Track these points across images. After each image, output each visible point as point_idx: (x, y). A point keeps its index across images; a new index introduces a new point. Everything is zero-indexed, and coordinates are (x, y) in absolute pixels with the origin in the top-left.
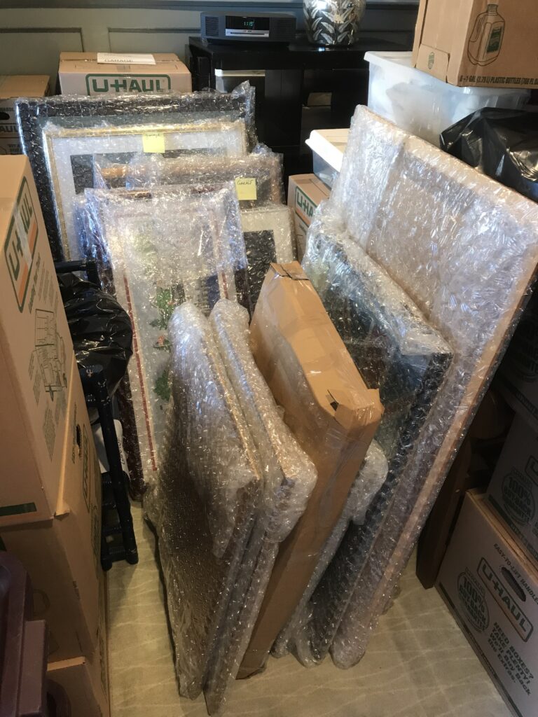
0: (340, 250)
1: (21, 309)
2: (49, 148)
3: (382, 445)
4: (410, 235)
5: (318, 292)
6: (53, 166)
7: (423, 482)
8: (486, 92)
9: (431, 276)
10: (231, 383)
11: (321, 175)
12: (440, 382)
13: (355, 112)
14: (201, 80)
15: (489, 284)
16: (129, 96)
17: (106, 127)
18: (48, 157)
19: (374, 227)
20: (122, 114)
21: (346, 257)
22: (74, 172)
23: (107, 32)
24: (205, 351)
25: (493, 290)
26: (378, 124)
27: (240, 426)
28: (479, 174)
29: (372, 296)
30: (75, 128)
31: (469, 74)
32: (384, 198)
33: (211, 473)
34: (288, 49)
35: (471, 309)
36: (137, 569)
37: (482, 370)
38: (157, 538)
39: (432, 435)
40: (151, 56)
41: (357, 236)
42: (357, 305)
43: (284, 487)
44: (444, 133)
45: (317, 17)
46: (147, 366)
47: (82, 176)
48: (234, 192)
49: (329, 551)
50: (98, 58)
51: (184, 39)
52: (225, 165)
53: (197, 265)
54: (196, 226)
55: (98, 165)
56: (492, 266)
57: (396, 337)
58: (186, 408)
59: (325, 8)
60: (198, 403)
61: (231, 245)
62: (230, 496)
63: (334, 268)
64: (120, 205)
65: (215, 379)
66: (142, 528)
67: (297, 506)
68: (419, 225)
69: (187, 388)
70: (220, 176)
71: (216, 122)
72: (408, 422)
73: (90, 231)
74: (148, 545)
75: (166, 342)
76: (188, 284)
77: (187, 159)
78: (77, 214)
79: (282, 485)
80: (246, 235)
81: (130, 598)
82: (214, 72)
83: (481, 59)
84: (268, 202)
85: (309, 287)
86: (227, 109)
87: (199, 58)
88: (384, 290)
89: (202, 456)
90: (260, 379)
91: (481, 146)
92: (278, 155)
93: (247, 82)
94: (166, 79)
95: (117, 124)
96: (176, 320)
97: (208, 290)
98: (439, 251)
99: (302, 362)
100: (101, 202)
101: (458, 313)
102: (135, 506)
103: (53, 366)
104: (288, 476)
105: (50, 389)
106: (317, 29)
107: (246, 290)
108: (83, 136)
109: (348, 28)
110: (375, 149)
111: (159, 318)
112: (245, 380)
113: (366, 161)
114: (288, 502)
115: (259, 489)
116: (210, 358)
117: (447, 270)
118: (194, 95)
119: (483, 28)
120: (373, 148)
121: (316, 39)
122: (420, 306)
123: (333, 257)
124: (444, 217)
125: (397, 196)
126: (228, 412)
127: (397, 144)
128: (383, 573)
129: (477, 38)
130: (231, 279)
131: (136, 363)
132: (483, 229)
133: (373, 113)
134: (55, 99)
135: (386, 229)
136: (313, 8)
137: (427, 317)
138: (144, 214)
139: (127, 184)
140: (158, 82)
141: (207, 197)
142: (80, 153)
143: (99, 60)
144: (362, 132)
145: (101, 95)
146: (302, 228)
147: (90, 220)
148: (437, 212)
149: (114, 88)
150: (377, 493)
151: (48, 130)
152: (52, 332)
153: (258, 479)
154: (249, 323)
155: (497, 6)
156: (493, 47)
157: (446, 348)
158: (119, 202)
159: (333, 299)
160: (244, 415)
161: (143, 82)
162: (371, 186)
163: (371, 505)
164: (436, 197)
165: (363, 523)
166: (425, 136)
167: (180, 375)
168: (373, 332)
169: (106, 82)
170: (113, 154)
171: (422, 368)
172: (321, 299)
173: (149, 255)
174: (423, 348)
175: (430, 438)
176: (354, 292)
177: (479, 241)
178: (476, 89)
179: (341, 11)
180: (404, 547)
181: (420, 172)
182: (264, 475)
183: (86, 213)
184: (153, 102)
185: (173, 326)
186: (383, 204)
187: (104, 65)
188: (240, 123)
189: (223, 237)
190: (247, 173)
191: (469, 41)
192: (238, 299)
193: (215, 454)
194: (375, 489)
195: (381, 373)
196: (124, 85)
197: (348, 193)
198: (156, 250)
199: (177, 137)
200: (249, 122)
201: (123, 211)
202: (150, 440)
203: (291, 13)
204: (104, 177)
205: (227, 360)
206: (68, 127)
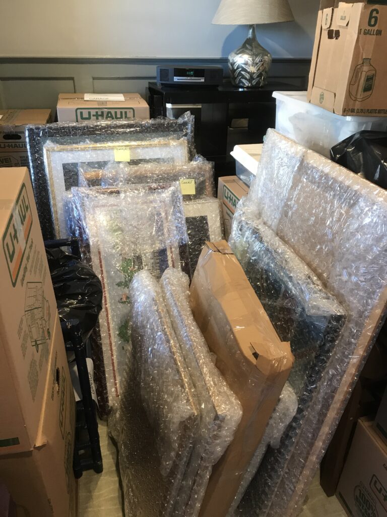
0: (257, 233)
1: (14, 285)
2: (48, 159)
3: (293, 385)
4: (311, 222)
5: (240, 263)
6: (50, 171)
7: (325, 415)
8: (364, 119)
9: (327, 254)
10: (175, 333)
11: (242, 177)
12: (337, 337)
13: (267, 133)
14: (156, 110)
15: (373, 262)
16: (105, 122)
17: (89, 144)
18: (47, 165)
19: (282, 216)
20: (100, 134)
21: (262, 238)
22: (64, 175)
23: (91, 80)
24: (156, 308)
25: (376, 267)
26: (284, 142)
27: (182, 370)
28: (362, 179)
29: (282, 268)
30: (66, 144)
31: (351, 107)
32: (289, 195)
33: (159, 406)
34: (218, 89)
35: (360, 281)
36: (102, 478)
37: (369, 329)
38: (118, 451)
39: (332, 378)
40: (122, 95)
41: (270, 223)
42: (270, 274)
43: (216, 422)
44: (333, 148)
45: (238, 68)
46: (113, 316)
47: (71, 178)
48: (179, 189)
49: (252, 470)
50: (85, 96)
51: (145, 84)
52: (173, 170)
53: (151, 241)
54: (152, 213)
55: (82, 170)
56: (375, 248)
57: (302, 300)
58: (141, 351)
59: (243, 62)
60: (150, 349)
61: (176, 227)
62: (174, 427)
63: (252, 245)
64: (96, 199)
65: (163, 330)
66: (107, 442)
67: (227, 437)
68: (316, 216)
69: (142, 336)
70: (168, 178)
71: (167, 139)
72: (313, 368)
73: (74, 217)
74: (111, 456)
75: (128, 298)
76: (145, 255)
77: (145, 166)
78: (66, 204)
79: (215, 420)
80: (187, 220)
81: (95, 502)
82: (165, 105)
83: (359, 97)
84: (204, 196)
85: (234, 259)
86: (175, 131)
87: (155, 96)
88: (291, 264)
89: (153, 392)
90: (198, 332)
91: (361, 159)
92: (211, 162)
93: (188, 112)
94: (132, 110)
95: (96, 142)
96: (135, 284)
97: (160, 259)
98: (333, 235)
99: (229, 319)
100: (83, 197)
101: (350, 283)
102: (102, 425)
103: (39, 324)
104: (219, 413)
105: (36, 343)
106: (238, 76)
107: (187, 259)
108: (72, 150)
109: (260, 75)
110: (282, 159)
111: (123, 280)
112: (186, 332)
113: (276, 168)
114: (219, 433)
115: (196, 422)
116: (159, 313)
117: (340, 250)
118: (151, 121)
119: (360, 74)
120: (280, 159)
121: (237, 83)
122: (320, 276)
123: (251, 238)
124: (336, 210)
125: (299, 194)
126: (173, 358)
127: (298, 156)
128: (295, 487)
129: (355, 82)
130: (176, 251)
131: (105, 314)
132: (367, 221)
133: (280, 134)
134: (53, 125)
135: (292, 217)
136: (235, 63)
137: (325, 285)
138: (114, 205)
139: (103, 183)
140: (126, 113)
141: (159, 193)
142: (70, 162)
143: (85, 99)
144: (272, 147)
145: (86, 122)
146: (228, 215)
147: (75, 209)
148: (331, 206)
149: (95, 117)
150: (290, 423)
151: (48, 146)
152: (40, 298)
153: (196, 414)
154: (190, 285)
155: (370, 59)
156: (368, 88)
157: (341, 310)
158: (96, 197)
159: (252, 269)
160: (185, 360)
161: (116, 112)
162: (279, 186)
163: (284, 432)
164: (329, 195)
165: (278, 447)
166: (319, 150)
167: (137, 325)
168: (283, 295)
169: (89, 113)
170: (93, 162)
171: (323, 325)
172: (243, 268)
173: (117, 235)
174: (324, 311)
175: (331, 380)
176: (268, 264)
177: (364, 229)
178: (356, 118)
179: (255, 65)
180: (312, 467)
181: (316, 177)
182: (201, 410)
183: (72, 205)
184: (122, 126)
185: (133, 288)
186: (289, 199)
187: (88, 102)
188: (183, 140)
189: (171, 221)
190: (189, 176)
191: (350, 84)
192: (182, 265)
193: (163, 392)
194: (288, 421)
195: (291, 328)
196: (102, 115)
197: (262, 191)
198: (122, 231)
199: (139, 150)
200: (190, 139)
201: (98, 203)
202: (114, 374)
203: (219, 66)
204: (86, 179)
205: (173, 315)
206: (62, 144)
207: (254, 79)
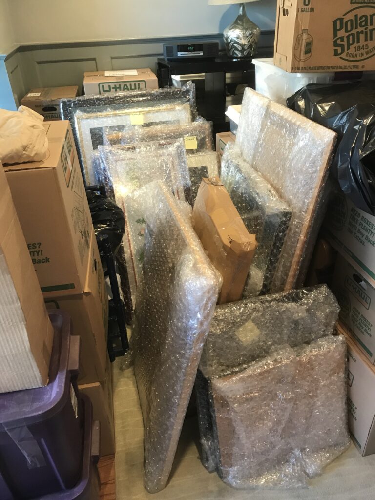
0: (239, 167)
1: (68, 186)
2: (78, 125)
5: (228, 192)
6: (81, 135)
11: (235, 132)
12: (287, 228)
13: (245, 92)
14: (164, 80)
16: (123, 94)
17: (110, 111)
18: (78, 130)
19: (255, 153)
20: (119, 103)
21: (241, 171)
22: (92, 138)
23: (110, 59)
29: (254, 189)
30: (92, 113)
31: (297, 66)
32: (259, 136)
34: (215, 61)
40: (135, 70)
41: (247, 160)
44: (289, 99)
45: (231, 42)
46: (134, 245)
47: (97, 140)
48: (183, 145)
50: (105, 73)
51: (155, 60)
52: (178, 130)
54: (161, 164)
59: (236, 36)
61: (181, 174)
63: (235, 177)
64: (118, 154)
68: (276, 148)
70: (175, 136)
71: (173, 105)
73: (101, 170)
77: (156, 127)
78: (94, 161)
80: (190, 170)
82: (171, 76)
83: (302, 58)
84: (204, 150)
85: (223, 189)
86: (179, 98)
87: (162, 69)
88: (259, 184)
92: (210, 122)
93: (190, 82)
94: (143, 82)
95: (116, 109)
100: (107, 152)
105: (81, 232)
106: (231, 49)
108: (97, 117)
109: (250, 47)
110: (254, 110)
111: (141, 218)
113: (250, 117)
118: (160, 91)
119: (301, 41)
121: (231, 54)
122: (277, 191)
123: (235, 171)
125: (265, 134)
129: (298, 47)
130: (182, 194)
134: (81, 98)
136: (228, 37)
137: (281, 196)
138: (132, 159)
139: (122, 143)
140: (139, 84)
141: (167, 148)
142: (96, 127)
143: (106, 75)
145: (107, 94)
147: (101, 163)
149: (114, 90)
151: (78, 114)
155: (308, 29)
156: (308, 51)
157: (288, 209)
158: (117, 152)
159: (235, 195)
161: (131, 85)
162: (253, 130)
168: (256, 208)
169: (109, 86)
170: (114, 126)
171: (277, 221)
172: (230, 195)
179: (245, 37)
181: (276, 119)
183: (99, 160)
184: (137, 96)
186: (259, 139)
187: (108, 78)
188: (187, 105)
189: (177, 170)
190: (191, 134)
196: (120, 88)
198: (139, 179)
199: (150, 115)
200: (193, 104)
201: (119, 157)
203: (216, 40)
204: (109, 139)
206: (89, 112)
207: (245, 50)
